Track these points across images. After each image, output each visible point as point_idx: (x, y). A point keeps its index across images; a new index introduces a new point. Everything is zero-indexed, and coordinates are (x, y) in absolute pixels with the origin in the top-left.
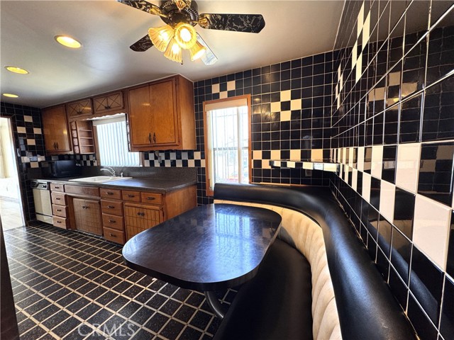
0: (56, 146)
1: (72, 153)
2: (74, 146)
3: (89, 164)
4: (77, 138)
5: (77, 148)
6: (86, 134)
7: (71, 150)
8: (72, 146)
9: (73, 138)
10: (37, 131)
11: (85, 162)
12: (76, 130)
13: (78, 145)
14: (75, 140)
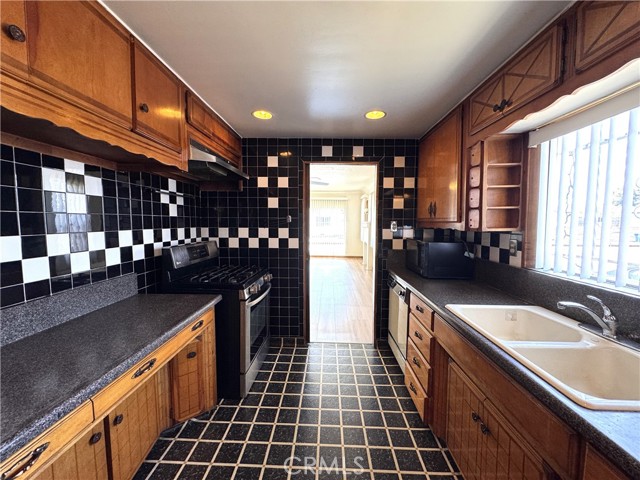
0: (433, 210)
1: (460, 227)
2: (469, 209)
3: (495, 255)
4: (480, 187)
5: (474, 215)
6: (503, 174)
7: (460, 220)
8: (464, 210)
9: (469, 188)
10: (409, 183)
11: (486, 250)
12: (481, 166)
13: (480, 208)
14: (475, 195)
